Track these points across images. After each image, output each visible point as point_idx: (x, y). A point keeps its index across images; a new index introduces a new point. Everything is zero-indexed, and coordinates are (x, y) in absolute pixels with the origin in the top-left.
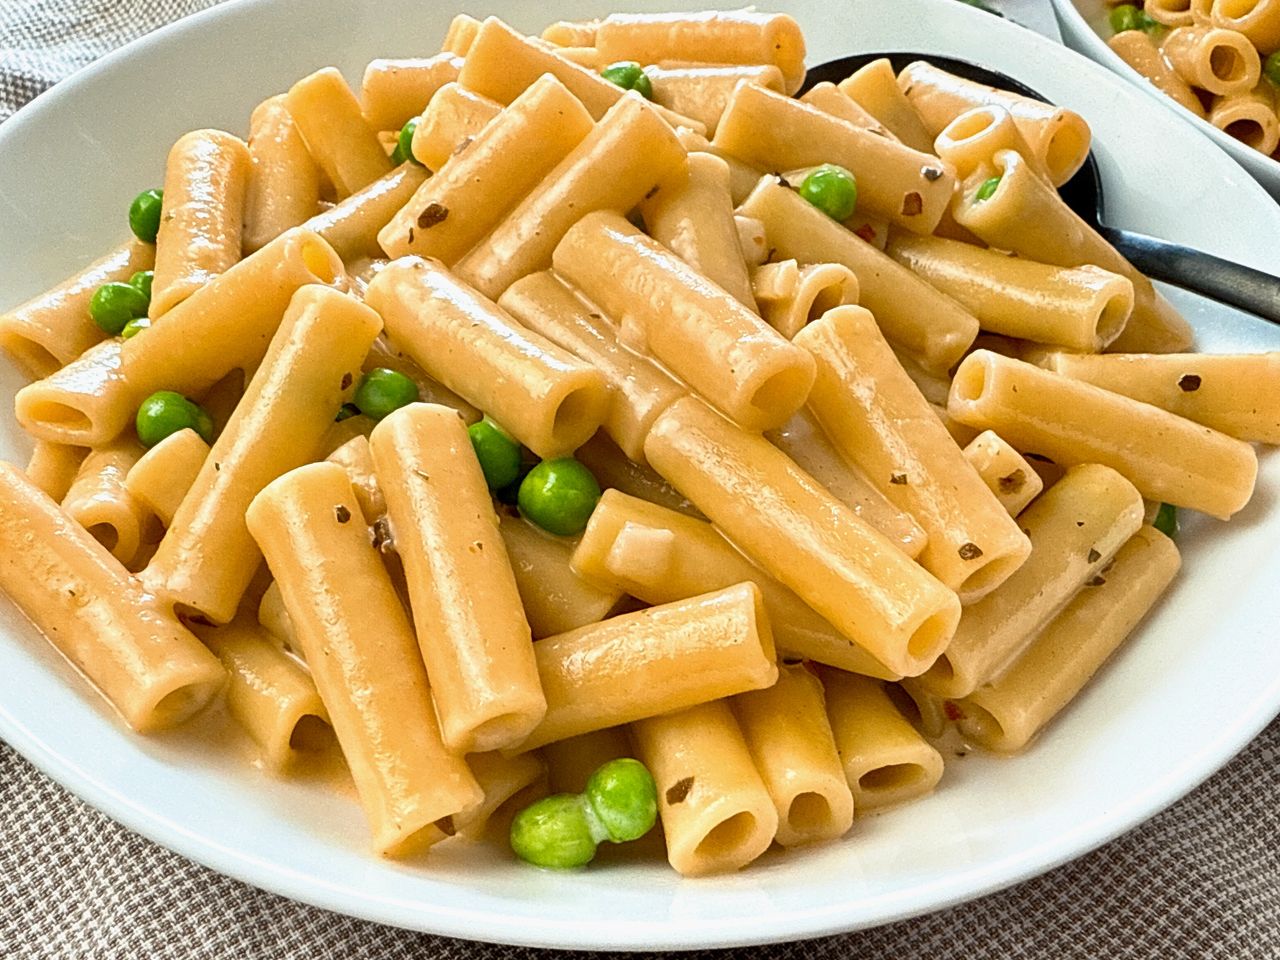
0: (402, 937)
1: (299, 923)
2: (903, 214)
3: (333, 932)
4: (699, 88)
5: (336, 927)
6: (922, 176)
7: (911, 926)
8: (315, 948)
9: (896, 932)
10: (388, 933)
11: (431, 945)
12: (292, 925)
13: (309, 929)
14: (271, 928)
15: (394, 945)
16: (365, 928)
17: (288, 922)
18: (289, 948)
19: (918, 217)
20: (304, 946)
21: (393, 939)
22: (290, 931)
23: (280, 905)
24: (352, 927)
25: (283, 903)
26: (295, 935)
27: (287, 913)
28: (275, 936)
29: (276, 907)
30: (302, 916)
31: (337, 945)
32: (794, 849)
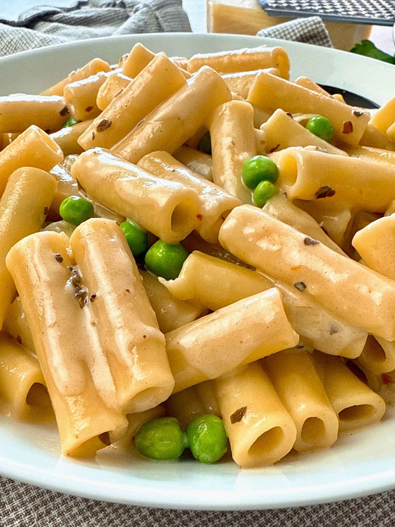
0: (77, 505)
1: (19, 496)
2: (343, 132)
3: (38, 501)
4: (239, 81)
5: (40, 499)
6: (353, 114)
7: (365, 504)
8: (27, 510)
9: (356, 507)
10: (69, 503)
11: (93, 511)
12: (15, 497)
13: (25, 499)
14: (3, 498)
15: (72, 510)
16: (56, 499)
17: (13, 495)
18: (12, 510)
19: (351, 134)
20: (21, 509)
21: (72, 507)
22: (14, 500)
23: (10, 485)
24: (49, 499)
25: (11, 484)
26: (16, 503)
27: (13, 489)
28: (5, 503)
29: (7, 486)
30: (21, 491)
31: (40, 509)
32: (303, 453)
